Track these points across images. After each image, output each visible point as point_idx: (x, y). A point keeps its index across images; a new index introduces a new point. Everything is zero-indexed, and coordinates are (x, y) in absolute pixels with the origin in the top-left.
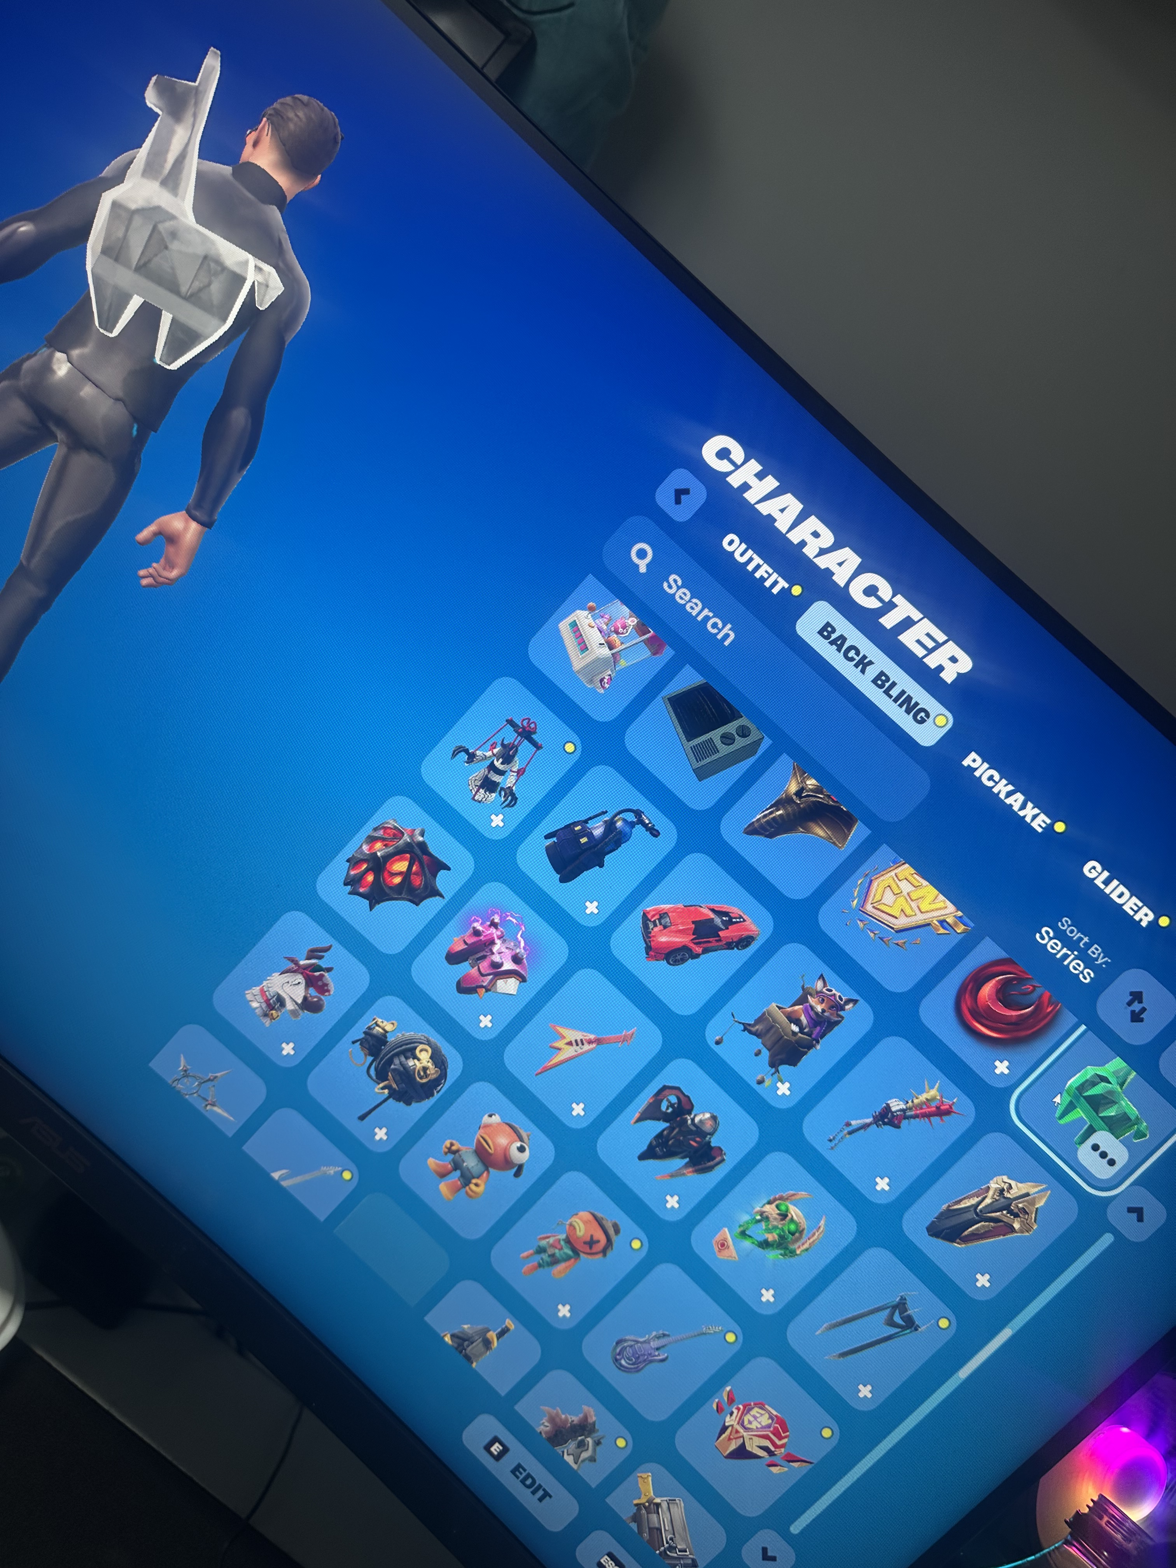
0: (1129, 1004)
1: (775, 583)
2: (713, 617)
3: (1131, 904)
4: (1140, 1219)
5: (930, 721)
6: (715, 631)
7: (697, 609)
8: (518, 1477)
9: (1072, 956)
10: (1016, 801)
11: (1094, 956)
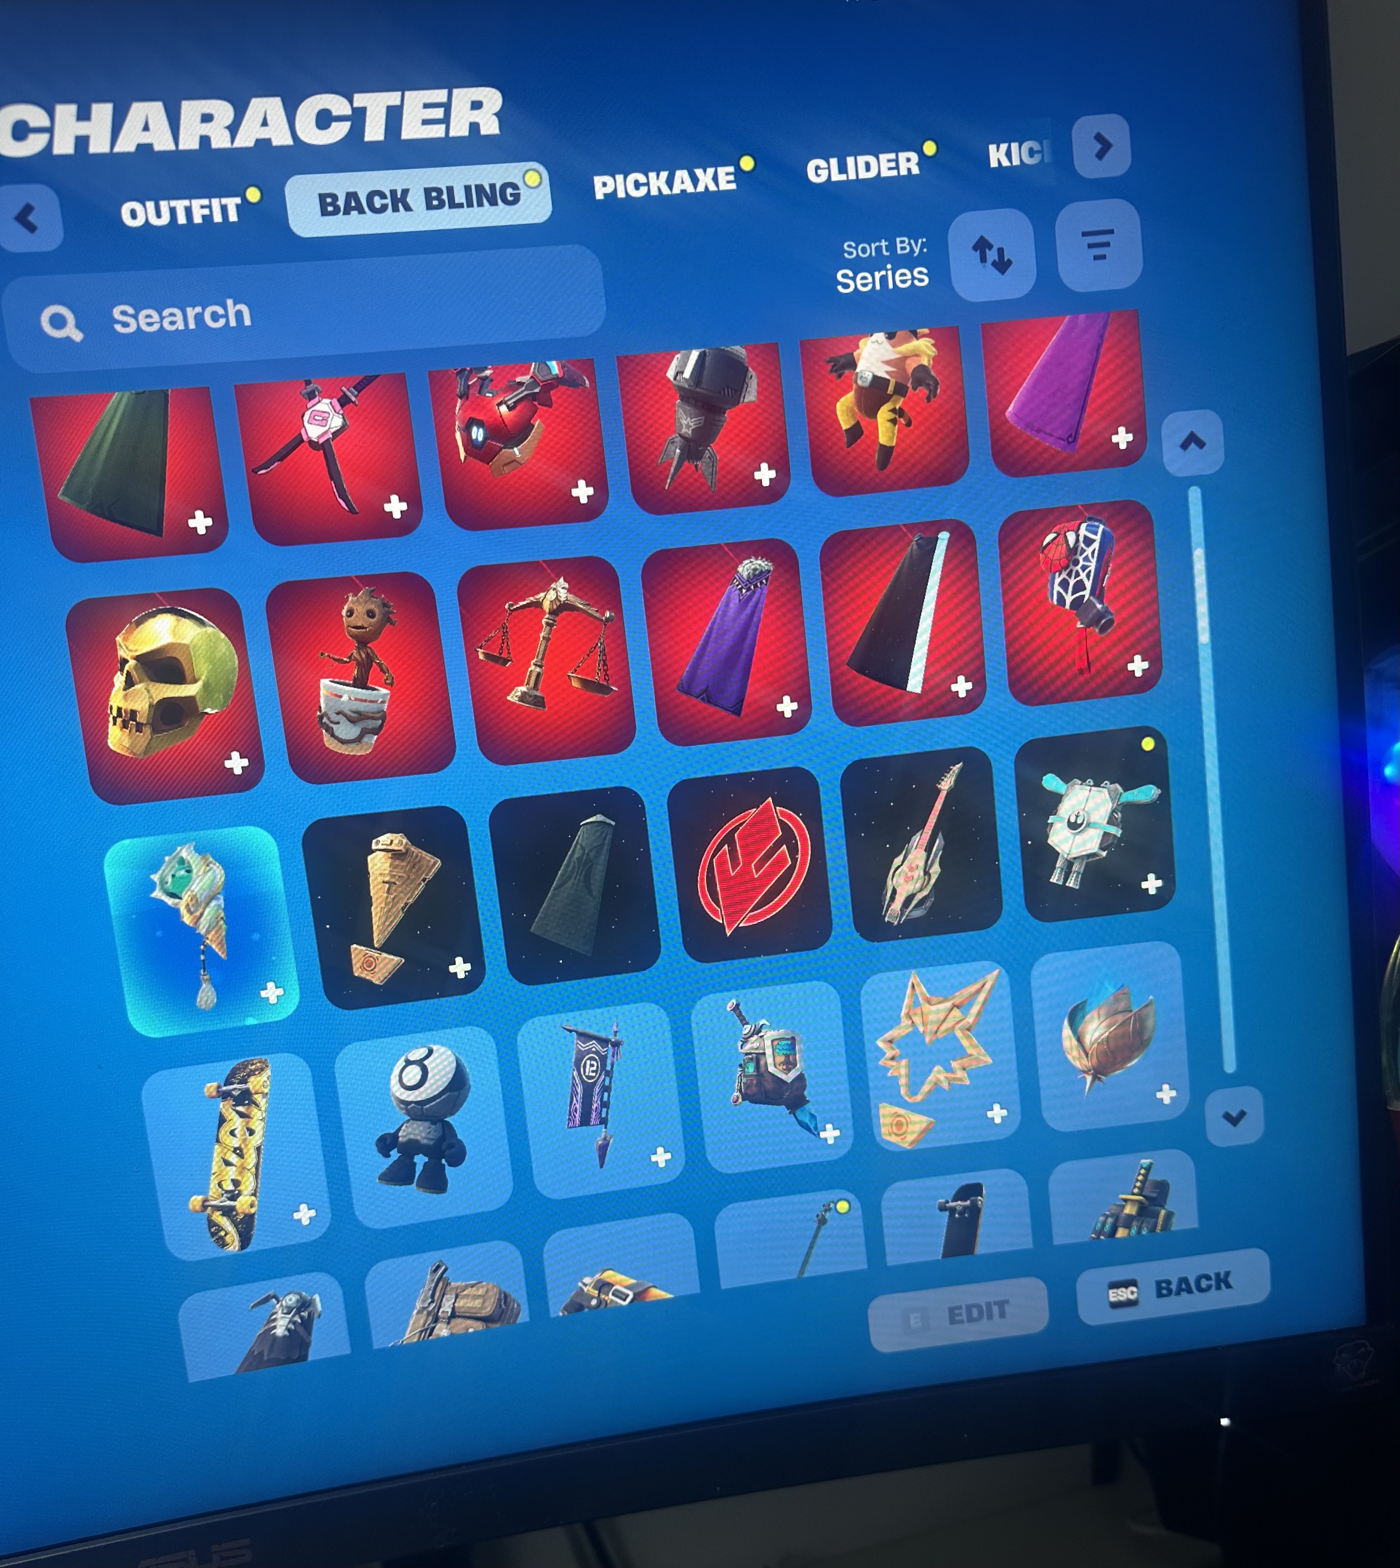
0: (983, 259)
1: (224, 209)
2: (204, 309)
3: (884, 165)
4: (1201, 444)
5: (523, 191)
6: (222, 322)
7: (179, 318)
8: (962, 1322)
9: (890, 273)
10: (683, 182)
11: (907, 251)
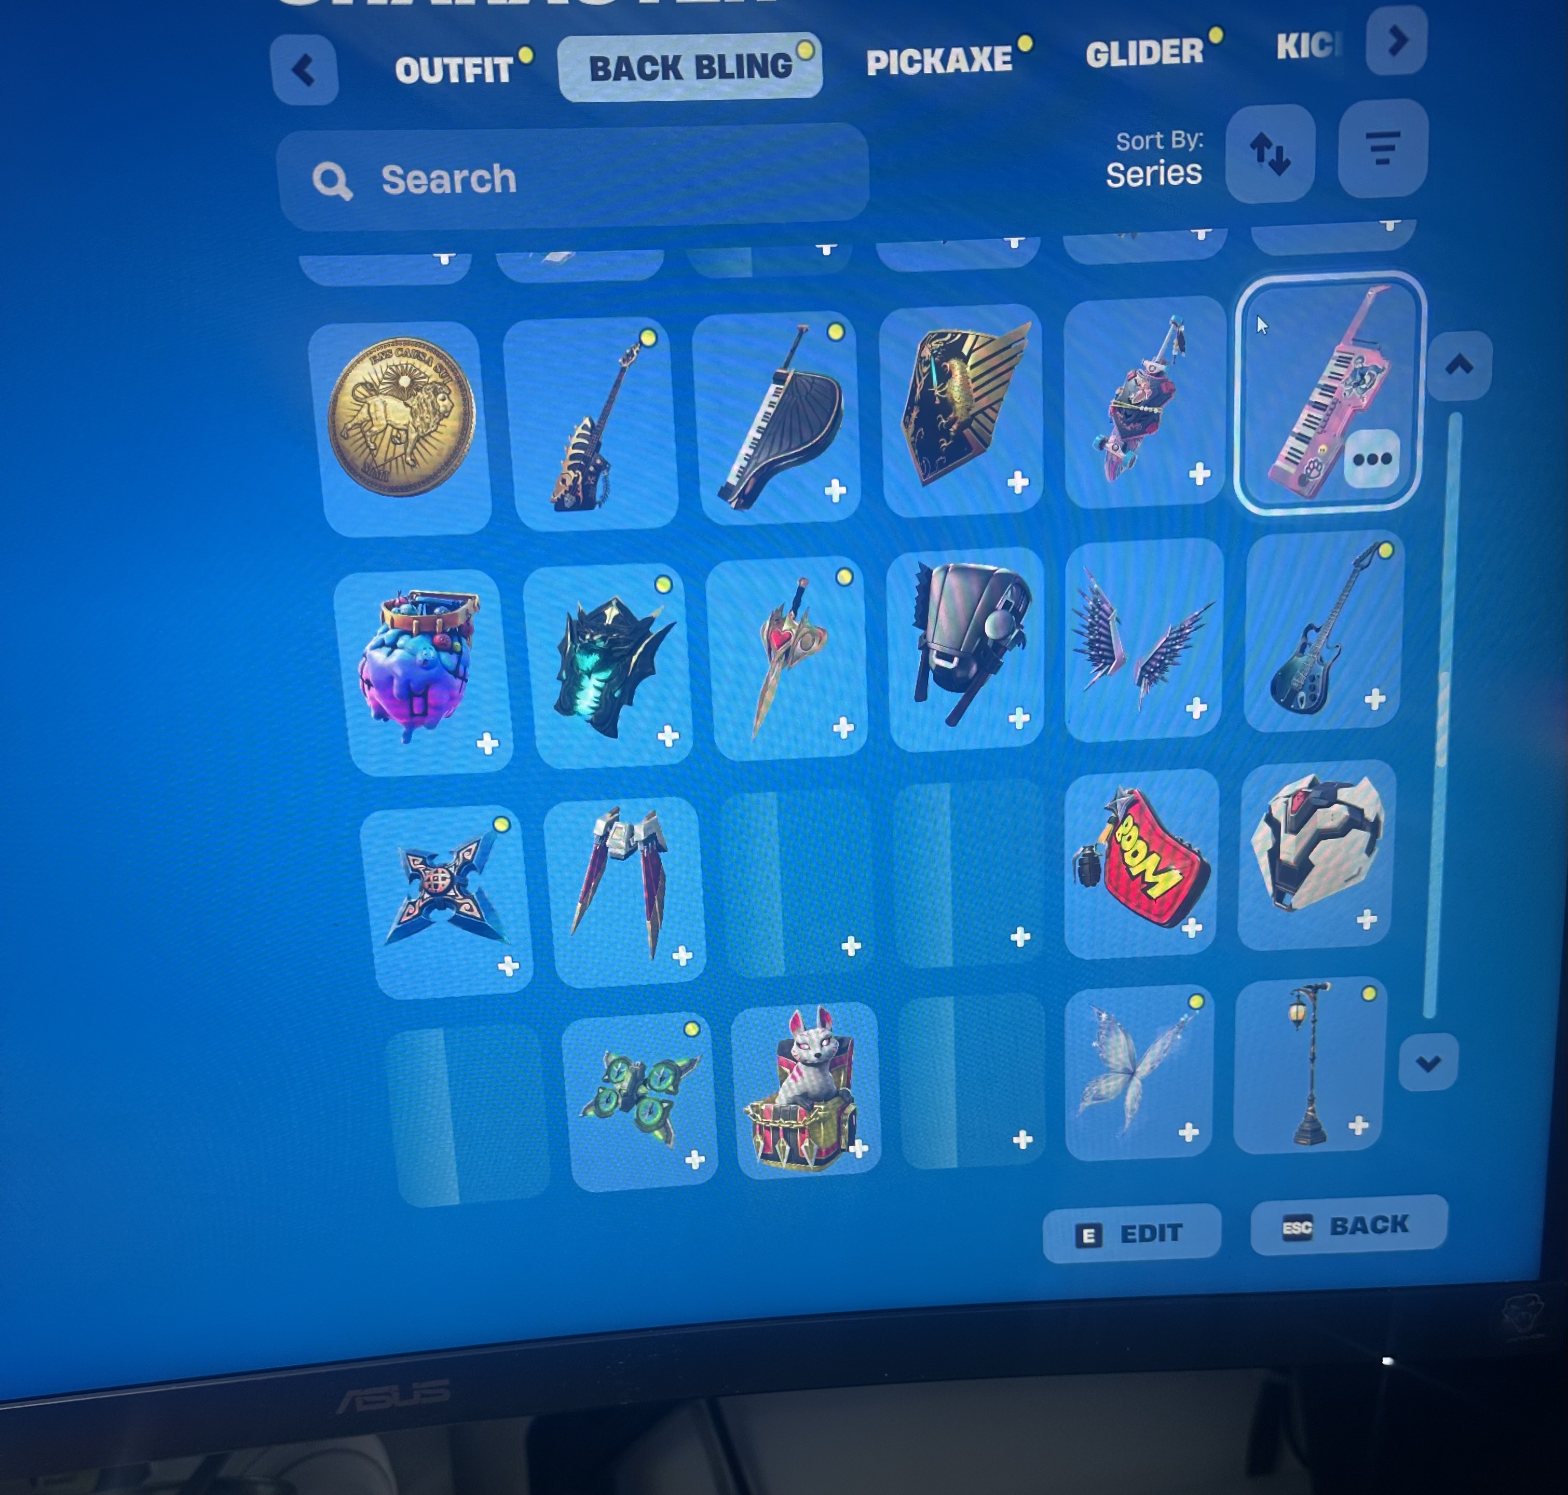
0: (1261, 158)
1: (496, 68)
2: (471, 173)
3: (1167, 51)
4: (1468, 368)
5: (795, 62)
6: (487, 188)
7: (446, 182)
8: (1134, 1241)
9: (1162, 168)
10: (958, 61)
11: (1183, 145)
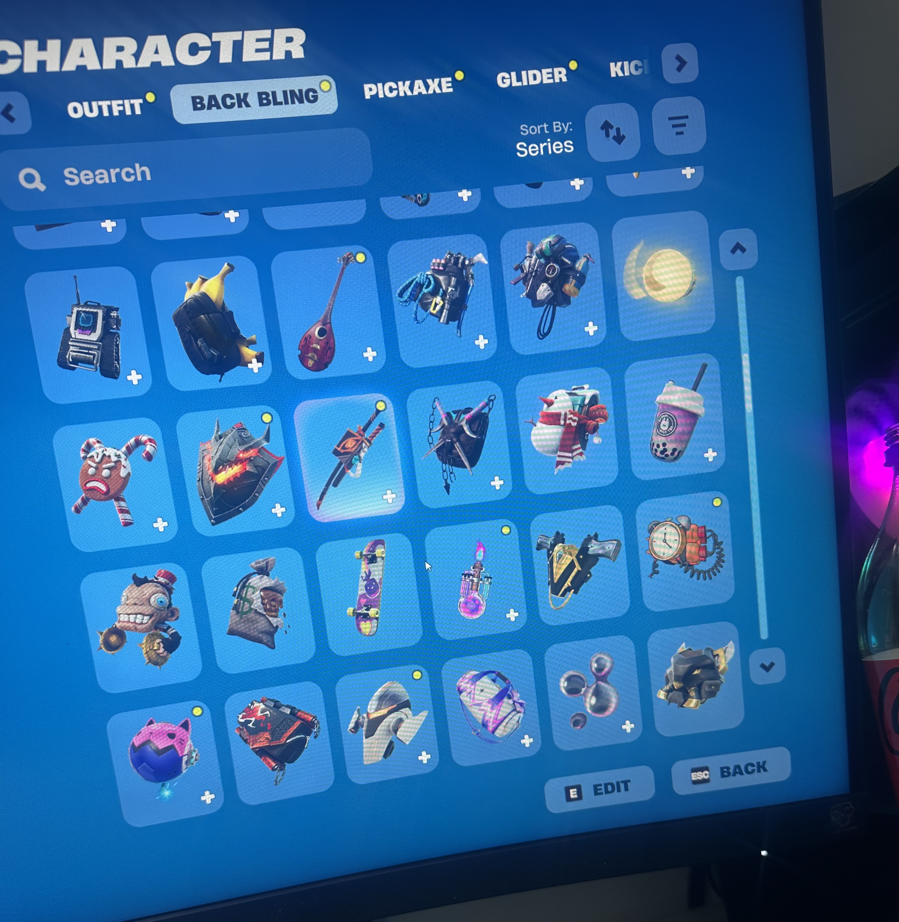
0: (607, 135)
1: (132, 106)
2: (121, 170)
3: (545, 76)
4: (743, 250)
5: (320, 94)
6: (132, 178)
7: (106, 175)
8: (602, 794)
9: (549, 144)
10: (419, 88)
11: (560, 130)
